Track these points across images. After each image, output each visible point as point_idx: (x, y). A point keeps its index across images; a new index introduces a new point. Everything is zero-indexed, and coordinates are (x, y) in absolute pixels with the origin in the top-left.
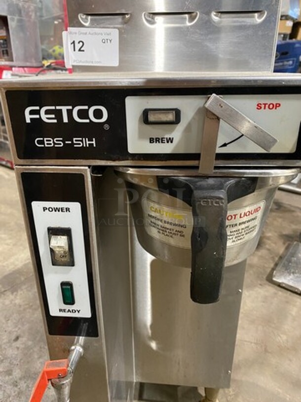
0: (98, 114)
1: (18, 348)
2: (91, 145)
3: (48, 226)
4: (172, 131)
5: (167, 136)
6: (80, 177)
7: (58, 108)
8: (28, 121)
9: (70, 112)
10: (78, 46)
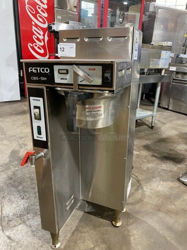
0: (47, 70)
2: (45, 80)
3: (34, 105)
4: (66, 76)
5: (66, 78)
6: (43, 90)
7: (37, 68)
8: (30, 72)
9: (40, 69)
10: (62, 49)
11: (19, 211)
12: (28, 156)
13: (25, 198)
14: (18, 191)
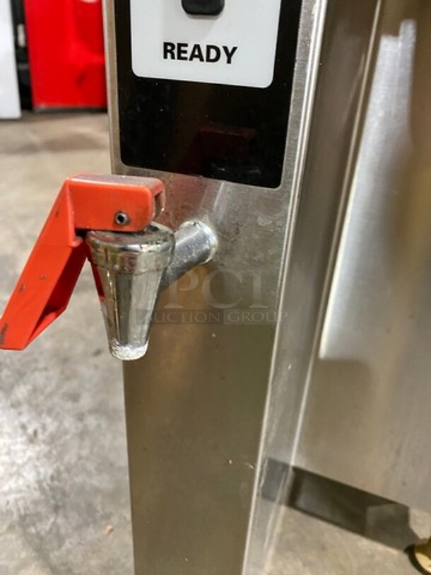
1: (96, 367)
11: (18, 496)
12: (81, 233)
13: (40, 436)
14: (13, 406)
